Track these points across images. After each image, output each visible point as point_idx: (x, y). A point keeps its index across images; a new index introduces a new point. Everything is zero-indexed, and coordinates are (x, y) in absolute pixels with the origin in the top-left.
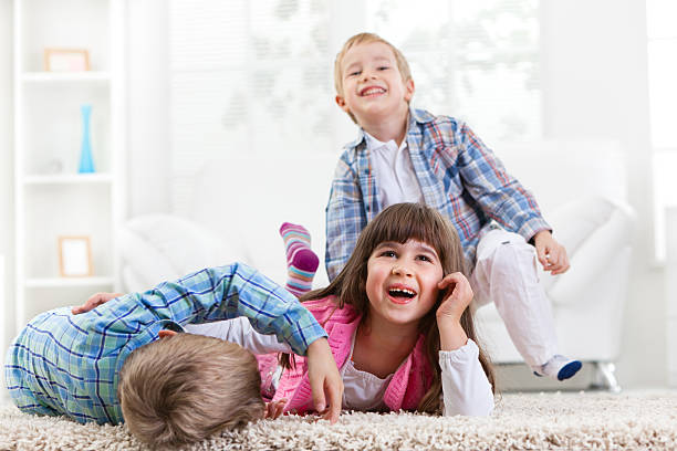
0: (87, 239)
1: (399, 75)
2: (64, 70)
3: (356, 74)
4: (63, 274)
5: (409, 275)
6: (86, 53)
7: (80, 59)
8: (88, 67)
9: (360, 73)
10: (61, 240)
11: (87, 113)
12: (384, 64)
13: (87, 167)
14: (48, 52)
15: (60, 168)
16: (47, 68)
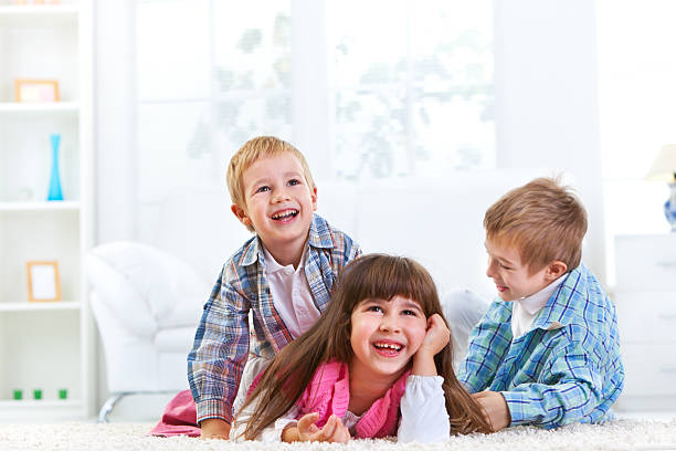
0: (55, 264)
2: (33, 101)
4: (32, 299)
6: (56, 84)
7: (49, 88)
8: (58, 98)
10: (30, 265)
11: (56, 141)
13: (56, 195)
14: (19, 83)
15: (30, 195)
16: (18, 100)
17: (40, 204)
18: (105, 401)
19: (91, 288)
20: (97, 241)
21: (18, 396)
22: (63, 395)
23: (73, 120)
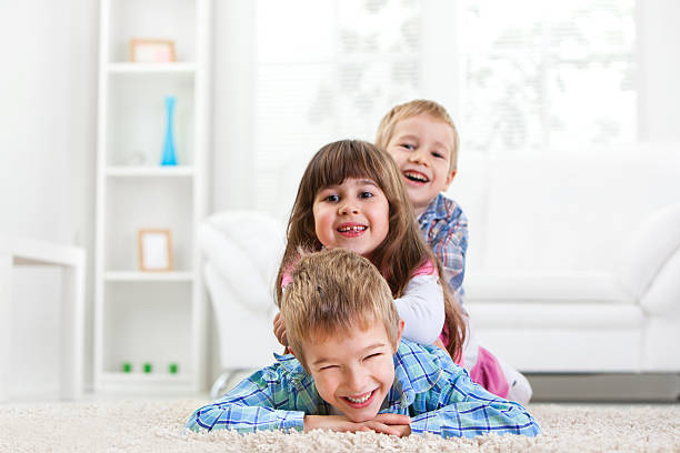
0: (167, 233)
1: (448, 165)
2: (149, 61)
3: (407, 146)
4: (142, 268)
5: (355, 212)
6: (171, 44)
7: (165, 49)
8: (174, 58)
9: (415, 148)
10: (142, 233)
11: (171, 105)
12: (440, 151)
13: (170, 160)
14: (135, 43)
15: (142, 159)
16: (132, 59)
17: (153, 169)
18: (219, 376)
19: (205, 258)
20: (211, 209)
21: (127, 369)
22: (174, 369)
23: (188, 82)
